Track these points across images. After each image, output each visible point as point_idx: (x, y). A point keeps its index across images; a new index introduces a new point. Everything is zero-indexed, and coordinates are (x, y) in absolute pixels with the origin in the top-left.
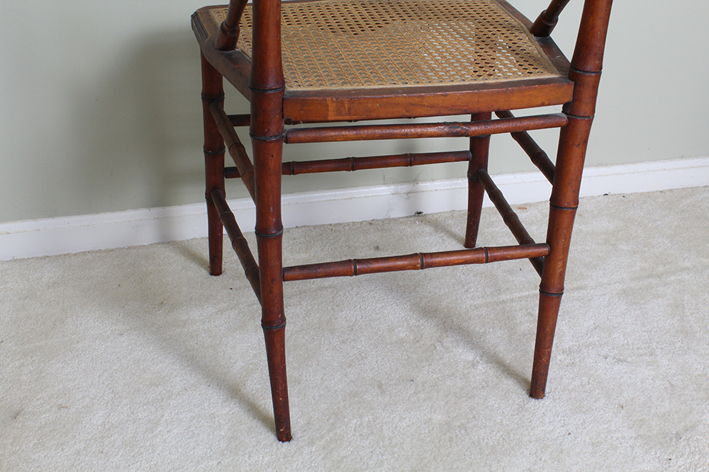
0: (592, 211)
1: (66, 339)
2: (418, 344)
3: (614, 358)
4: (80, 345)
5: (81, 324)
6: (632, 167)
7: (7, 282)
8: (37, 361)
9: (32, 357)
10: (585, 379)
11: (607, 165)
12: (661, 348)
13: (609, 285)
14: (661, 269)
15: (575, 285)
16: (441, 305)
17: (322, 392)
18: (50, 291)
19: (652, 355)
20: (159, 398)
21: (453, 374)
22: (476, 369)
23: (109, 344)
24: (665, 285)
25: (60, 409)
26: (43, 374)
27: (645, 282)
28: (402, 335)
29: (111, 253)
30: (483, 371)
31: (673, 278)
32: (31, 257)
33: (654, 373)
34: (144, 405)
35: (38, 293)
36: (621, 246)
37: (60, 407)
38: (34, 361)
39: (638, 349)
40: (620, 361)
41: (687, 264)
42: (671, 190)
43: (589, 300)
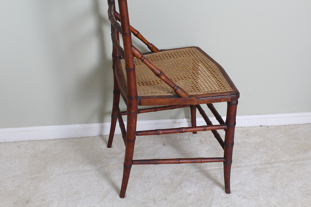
0: (253, 133)
1: (47, 174)
2: (172, 185)
3: (243, 196)
4: (51, 177)
5: (52, 168)
6: (272, 115)
7: (27, 150)
8: (36, 182)
9: (34, 180)
10: (229, 204)
11: (262, 114)
12: (262, 194)
13: (250, 166)
14: (273, 161)
15: (237, 165)
16: (183, 170)
17: (133, 201)
18: (42, 154)
19: (258, 196)
20: (77, 199)
21: (181, 198)
22: (190, 197)
23: (61, 177)
24: (272, 168)
25: (42, 201)
26: (38, 187)
27: (265, 166)
28: (166, 181)
29: (65, 140)
30: (193, 198)
31: (276, 165)
32: (36, 140)
33: (256, 203)
34: (72, 201)
35: (38, 155)
36: (259, 150)
37: (43, 200)
38: (35, 182)
39: (253, 193)
40: (245, 198)
41: (284, 159)
42: (289, 125)
43: (240, 172)
